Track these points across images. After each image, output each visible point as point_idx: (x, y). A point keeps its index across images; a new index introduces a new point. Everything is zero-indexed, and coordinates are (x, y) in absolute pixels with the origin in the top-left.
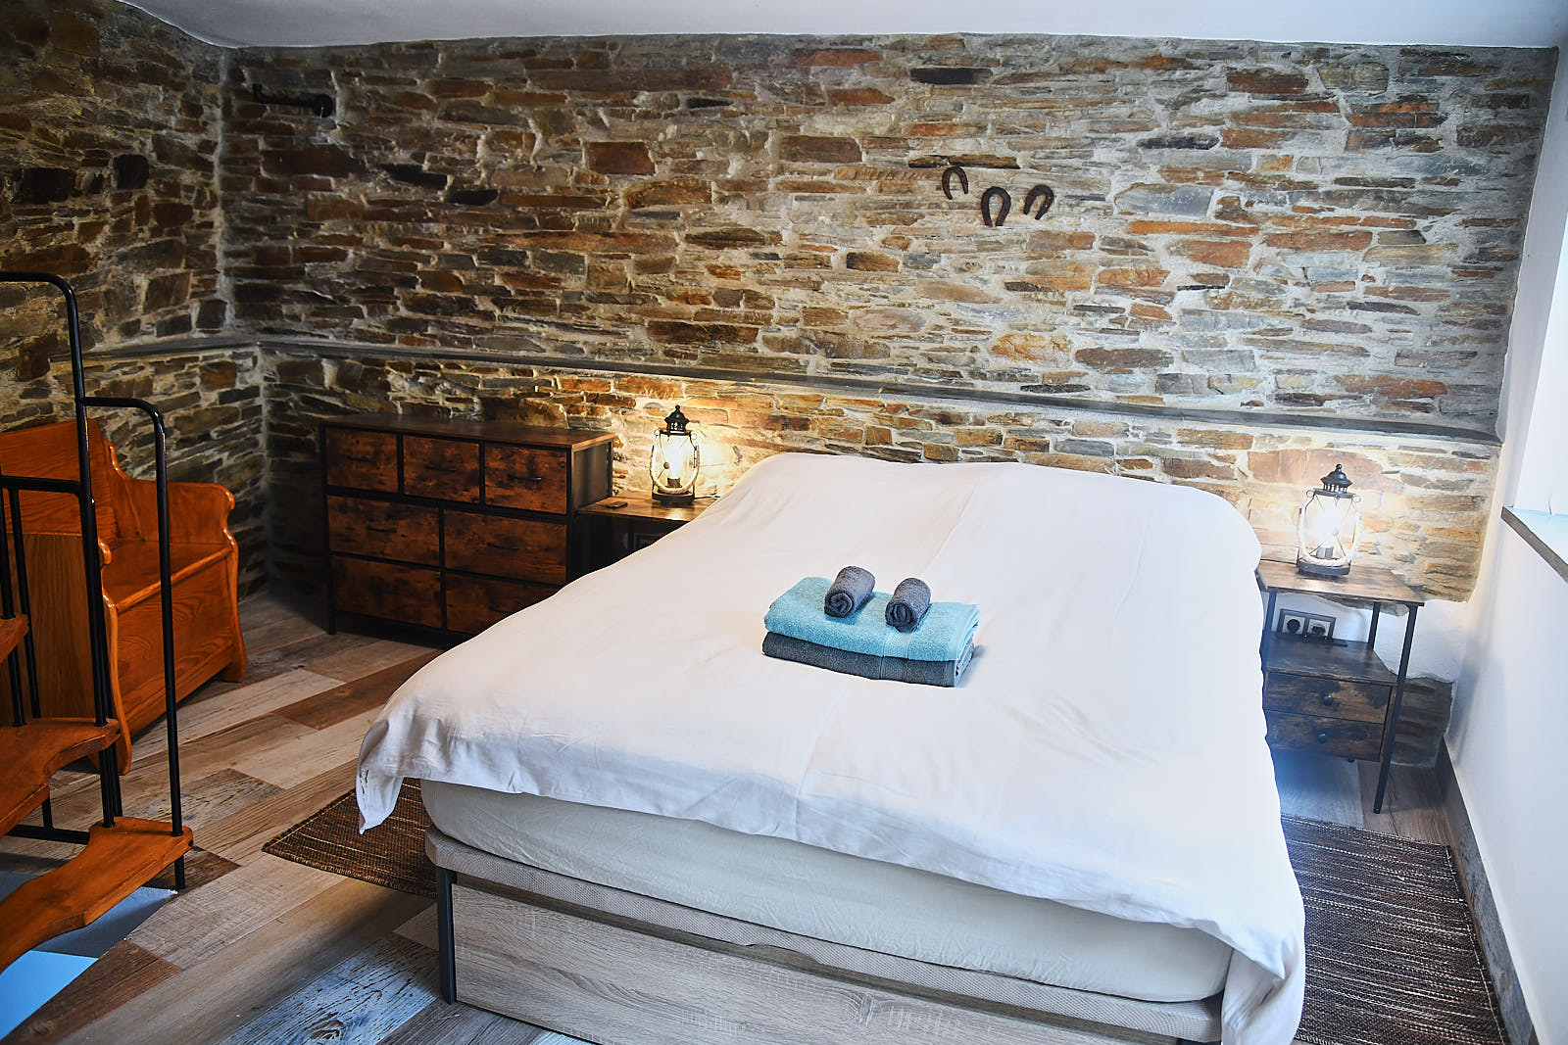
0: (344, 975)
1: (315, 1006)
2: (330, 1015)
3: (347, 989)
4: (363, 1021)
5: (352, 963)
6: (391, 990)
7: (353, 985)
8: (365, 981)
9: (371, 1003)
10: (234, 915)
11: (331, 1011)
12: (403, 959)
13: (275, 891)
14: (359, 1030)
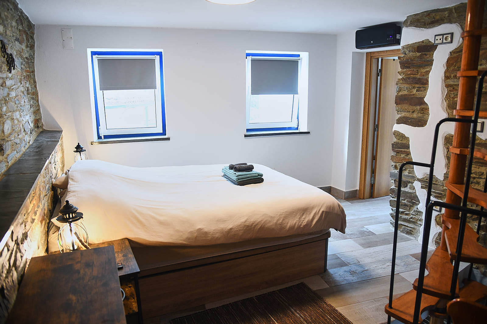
0: (345, 281)
1: (354, 278)
2: (352, 275)
3: (346, 278)
4: (345, 271)
5: (343, 283)
6: (337, 274)
7: (345, 278)
8: (341, 278)
9: (342, 274)
10: (371, 308)
11: (351, 275)
12: (331, 279)
13: (358, 312)
14: (346, 270)
